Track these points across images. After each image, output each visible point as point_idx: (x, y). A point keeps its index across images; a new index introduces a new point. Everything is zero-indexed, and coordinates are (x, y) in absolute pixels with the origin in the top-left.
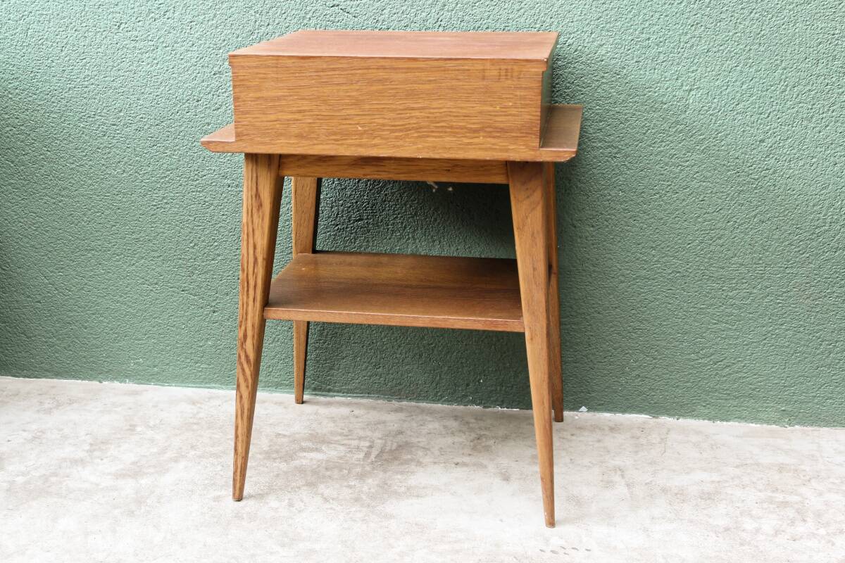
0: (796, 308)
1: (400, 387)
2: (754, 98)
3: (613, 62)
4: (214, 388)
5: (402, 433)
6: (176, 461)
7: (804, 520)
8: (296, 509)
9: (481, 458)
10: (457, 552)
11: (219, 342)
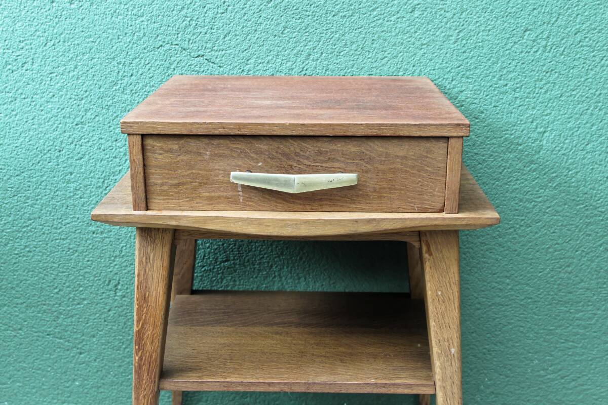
11: (86, 382)
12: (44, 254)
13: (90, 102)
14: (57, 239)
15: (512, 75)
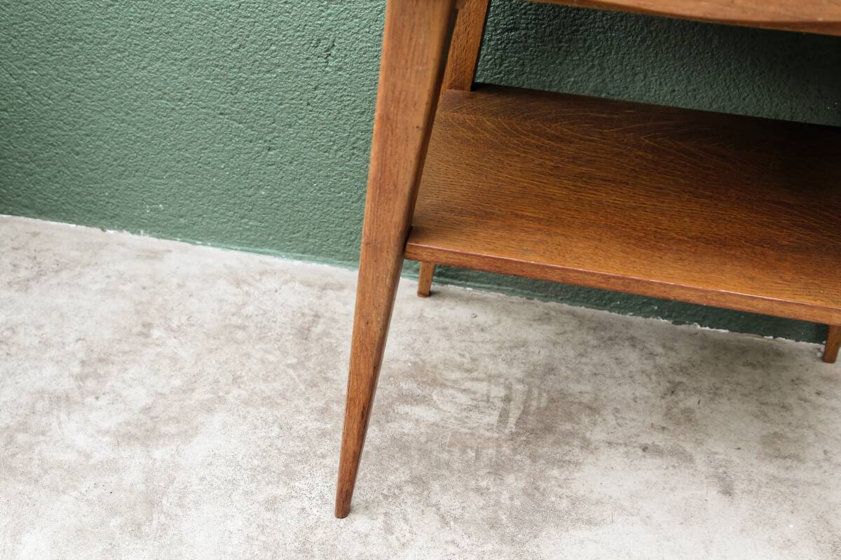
4: (269, 254)
5: (553, 369)
8: (398, 539)
9: (682, 437)
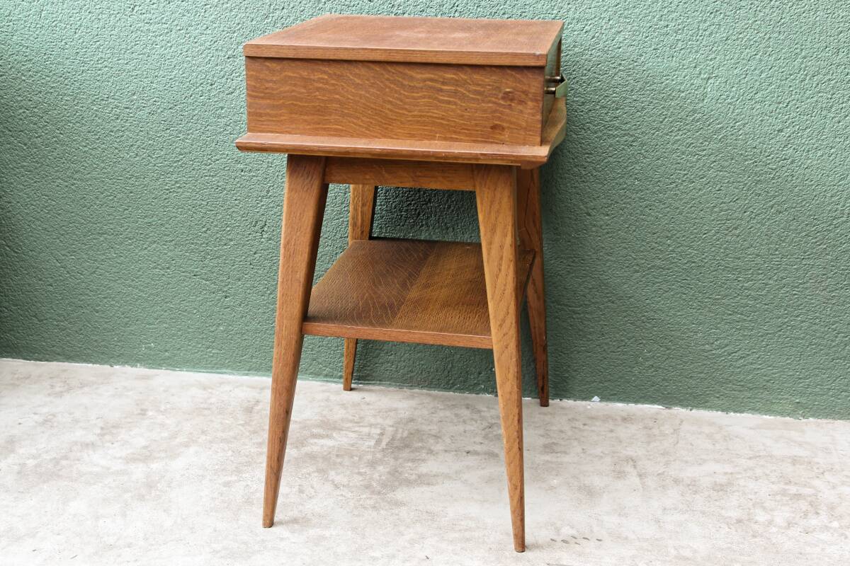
0: (812, 299)
1: (412, 374)
2: (773, 87)
3: (631, 49)
4: (225, 373)
5: (413, 420)
6: (187, 445)
7: (817, 513)
10: (468, 540)
11: (230, 327)
12: (195, 191)
13: (242, 35)
14: (206, 176)
15: (674, 15)
